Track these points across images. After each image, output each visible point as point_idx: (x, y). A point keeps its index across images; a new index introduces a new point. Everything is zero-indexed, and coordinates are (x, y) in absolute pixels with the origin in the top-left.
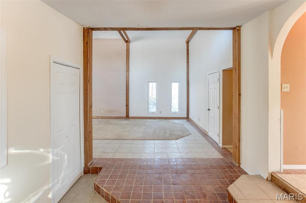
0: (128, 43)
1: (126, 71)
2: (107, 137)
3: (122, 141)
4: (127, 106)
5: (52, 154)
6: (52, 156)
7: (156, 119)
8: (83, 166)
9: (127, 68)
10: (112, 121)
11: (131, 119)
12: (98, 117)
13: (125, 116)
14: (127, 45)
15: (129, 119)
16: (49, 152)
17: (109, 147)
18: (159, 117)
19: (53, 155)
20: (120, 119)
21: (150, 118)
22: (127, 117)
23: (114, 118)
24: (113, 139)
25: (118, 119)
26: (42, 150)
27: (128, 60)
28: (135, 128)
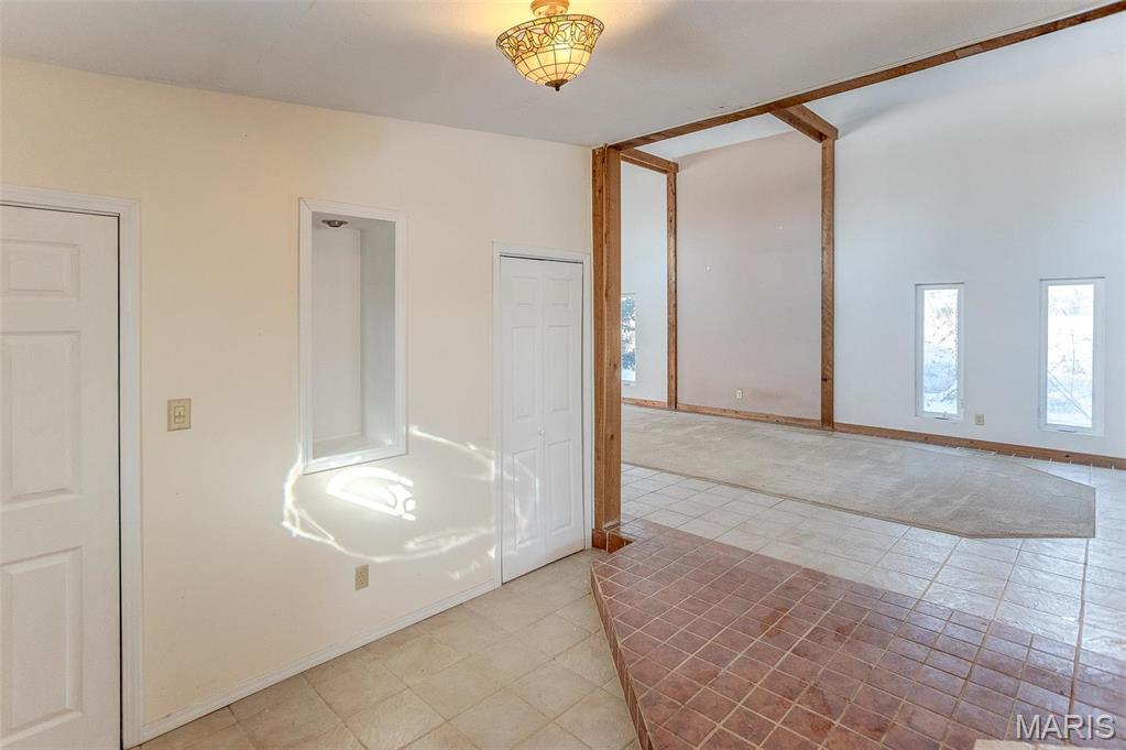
0: (829, 141)
1: (823, 249)
2: (709, 473)
3: (743, 491)
4: (827, 379)
5: (497, 464)
6: (497, 468)
7: (955, 446)
8: (590, 525)
9: (825, 235)
10: (760, 428)
11: (841, 431)
12: (725, 410)
13: (820, 418)
14: (824, 148)
15: (833, 430)
16: (489, 457)
17: (690, 499)
18: (972, 441)
19: (501, 465)
20: (800, 426)
21: (927, 439)
22: (827, 421)
23: (777, 422)
24: (719, 483)
25: (791, 425)
26: (472, 447)
27: (827, 204)
28: (827, 464)
